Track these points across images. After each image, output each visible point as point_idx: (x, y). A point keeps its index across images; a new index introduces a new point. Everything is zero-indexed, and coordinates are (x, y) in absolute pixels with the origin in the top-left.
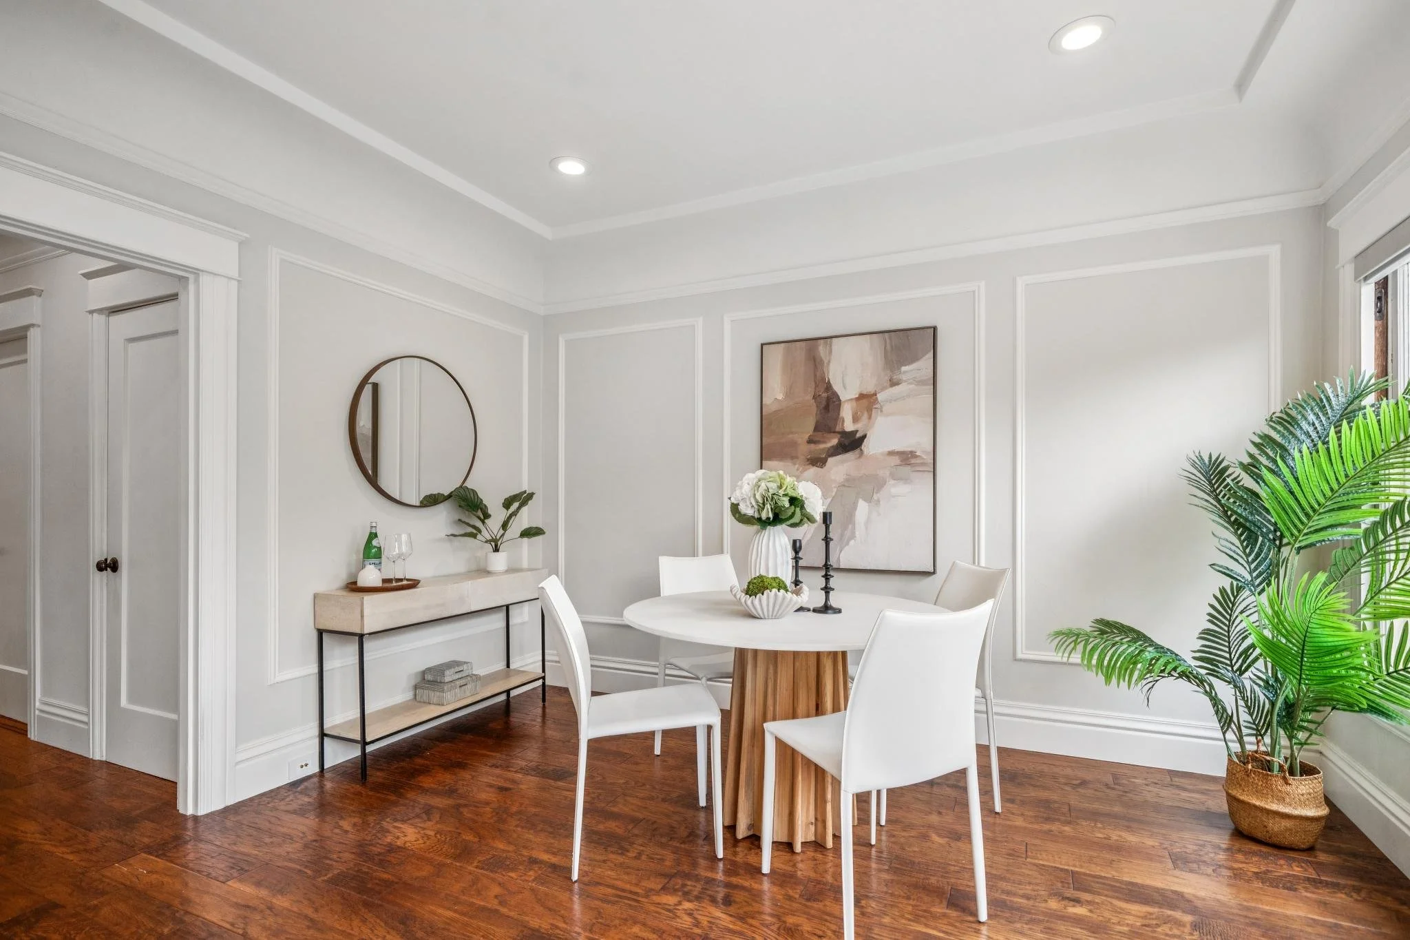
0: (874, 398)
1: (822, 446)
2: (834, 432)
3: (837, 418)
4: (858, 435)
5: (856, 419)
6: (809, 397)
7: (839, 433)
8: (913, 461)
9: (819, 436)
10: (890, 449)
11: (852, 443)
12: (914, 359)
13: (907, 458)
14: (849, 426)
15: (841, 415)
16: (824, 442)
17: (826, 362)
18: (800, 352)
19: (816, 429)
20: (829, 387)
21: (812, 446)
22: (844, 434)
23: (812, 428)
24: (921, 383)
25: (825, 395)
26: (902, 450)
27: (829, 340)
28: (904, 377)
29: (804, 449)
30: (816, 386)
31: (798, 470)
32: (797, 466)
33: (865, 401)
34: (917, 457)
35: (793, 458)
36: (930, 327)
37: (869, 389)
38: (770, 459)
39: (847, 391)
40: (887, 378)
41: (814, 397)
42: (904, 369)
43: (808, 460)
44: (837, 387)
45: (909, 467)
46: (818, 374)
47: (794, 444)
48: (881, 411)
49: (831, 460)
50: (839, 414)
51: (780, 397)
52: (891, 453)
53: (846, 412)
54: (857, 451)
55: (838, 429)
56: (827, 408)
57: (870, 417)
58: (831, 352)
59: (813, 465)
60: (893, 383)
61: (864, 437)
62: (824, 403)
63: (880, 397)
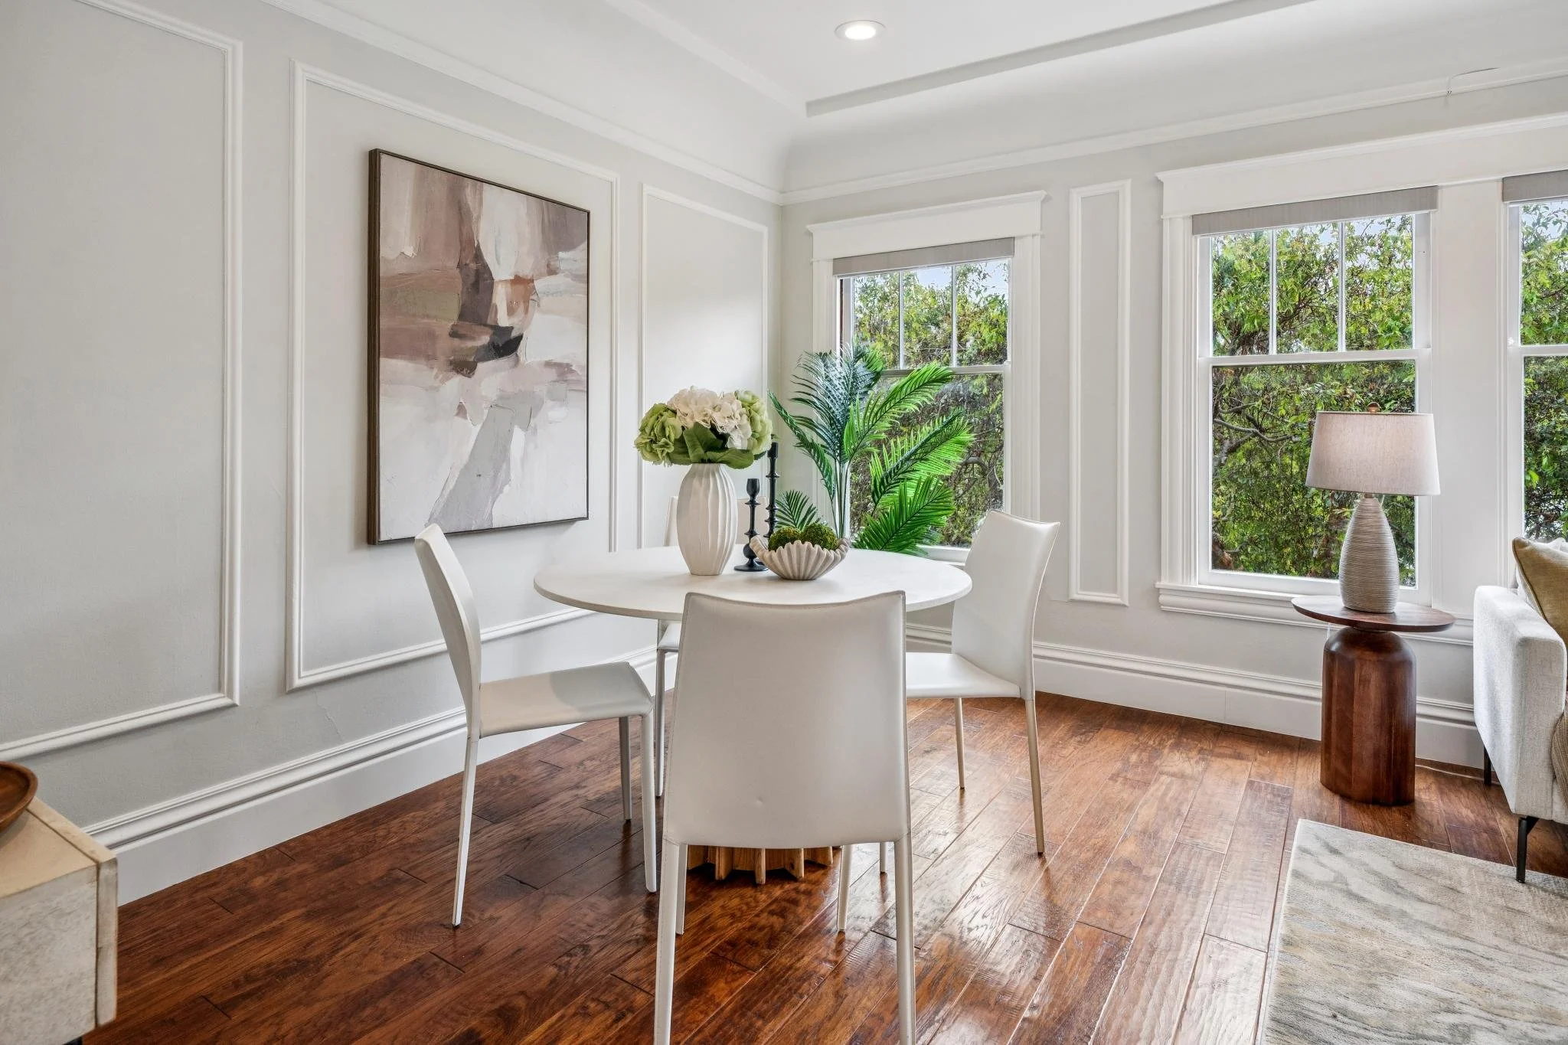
0: (531, 284)
1: (470, 344)
2: (486, 325)
3: (488, 305)
4: (514, 334)
5: (511, 311)
6: (452, 264)
7: (491, 327)
8: (570, 377)
9: (466, 327)
10: (547, 359)
11: (506, 345)
12: (570, 246)
13: (563, 370)
14: (503, 321)
15: (493, 302)
16: (473, 339)
17: (475, 215)
18: (439, 186)
19: (461, 317)
20: (478, 256)
21: (456, 342)
22: (497, 330)
23: (456, 317)
24: (576, 277)
25: (473, 266)
26: (559, 360)
27: (479, 183)
28: (563, 266)
29: (445, 345)
30: (462, 250)
31: (436, 377)
32: (435, 371)
33: (520, 288)
34: (572, 371)
35: (430, 358)
36: (585, 211)
37: (526, 271)
38: (392, 354)
39: (501, 271)
40: (544, 262)
41: (459, 266)
42: (561, 254)
43: (451, 363)
44: (489, 258)
45: (564, 385)
46: (464, 231)
47: (431, 336)
48: (539, 305)
49: (481, 367)
50: (491, 299)
51: (410, 251)
52: (549, 364)
53: (500, 297)
54: (513, 356)
55: (489, 322)
56: (476, 285)
57: (526, 311)
58: (481, 204)
59: (458, 372)
60: (552, 271)
61: (520, 338)
62: (472, 279)
63: (539, 285)
